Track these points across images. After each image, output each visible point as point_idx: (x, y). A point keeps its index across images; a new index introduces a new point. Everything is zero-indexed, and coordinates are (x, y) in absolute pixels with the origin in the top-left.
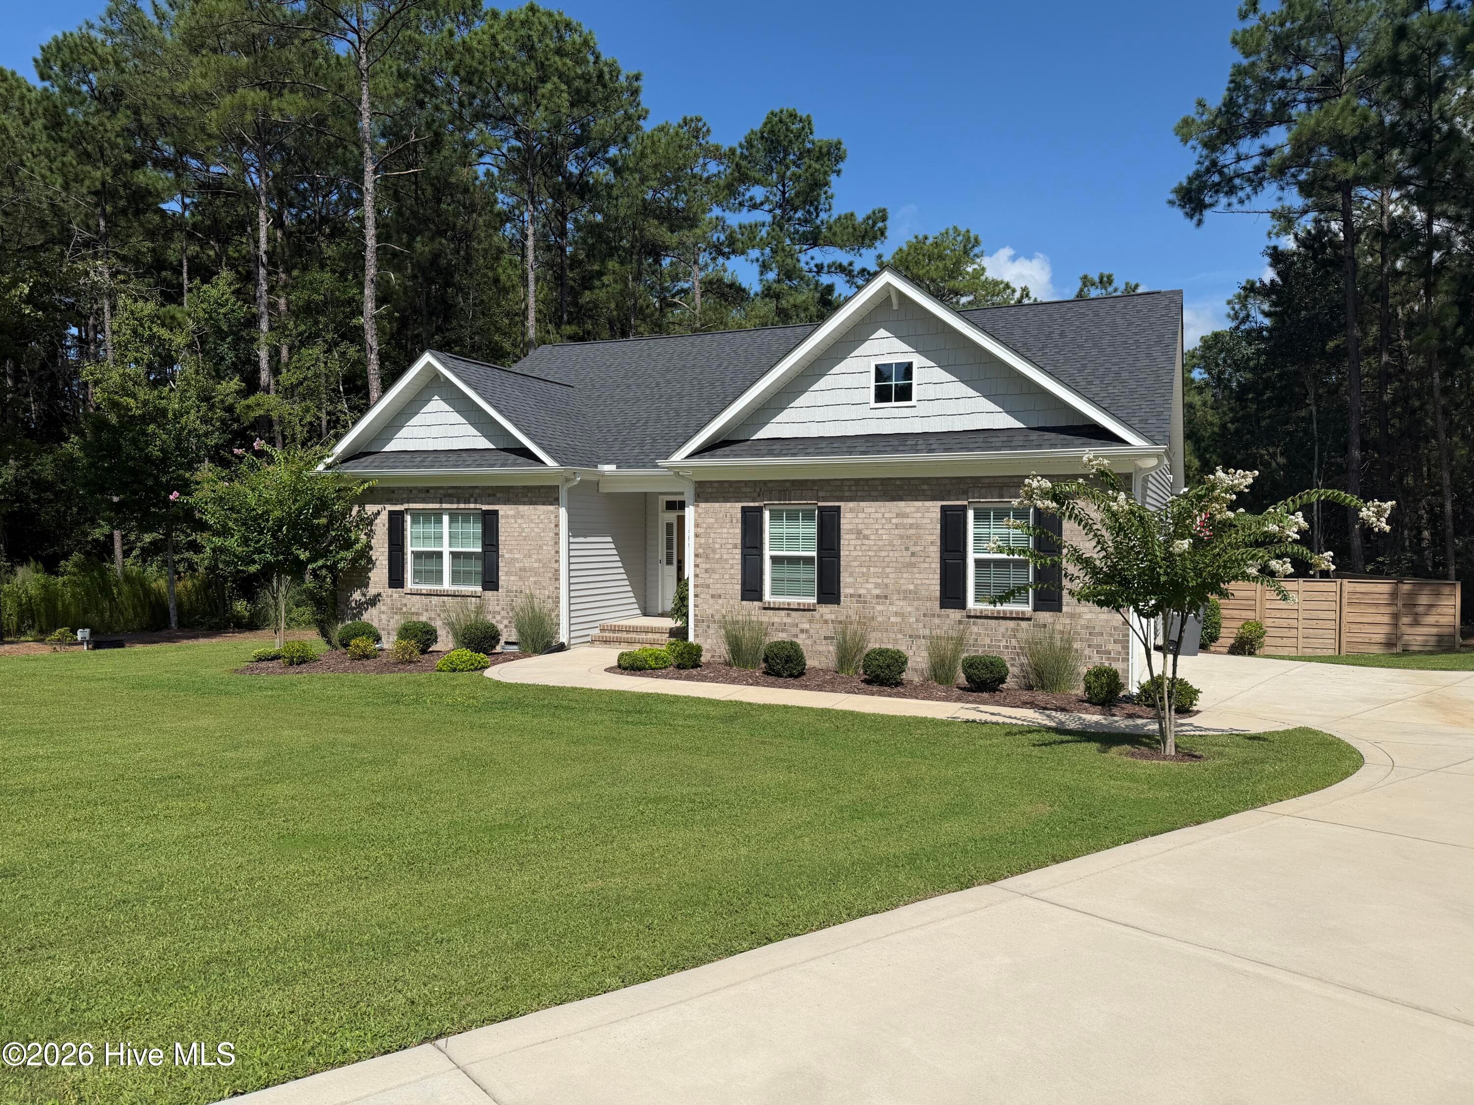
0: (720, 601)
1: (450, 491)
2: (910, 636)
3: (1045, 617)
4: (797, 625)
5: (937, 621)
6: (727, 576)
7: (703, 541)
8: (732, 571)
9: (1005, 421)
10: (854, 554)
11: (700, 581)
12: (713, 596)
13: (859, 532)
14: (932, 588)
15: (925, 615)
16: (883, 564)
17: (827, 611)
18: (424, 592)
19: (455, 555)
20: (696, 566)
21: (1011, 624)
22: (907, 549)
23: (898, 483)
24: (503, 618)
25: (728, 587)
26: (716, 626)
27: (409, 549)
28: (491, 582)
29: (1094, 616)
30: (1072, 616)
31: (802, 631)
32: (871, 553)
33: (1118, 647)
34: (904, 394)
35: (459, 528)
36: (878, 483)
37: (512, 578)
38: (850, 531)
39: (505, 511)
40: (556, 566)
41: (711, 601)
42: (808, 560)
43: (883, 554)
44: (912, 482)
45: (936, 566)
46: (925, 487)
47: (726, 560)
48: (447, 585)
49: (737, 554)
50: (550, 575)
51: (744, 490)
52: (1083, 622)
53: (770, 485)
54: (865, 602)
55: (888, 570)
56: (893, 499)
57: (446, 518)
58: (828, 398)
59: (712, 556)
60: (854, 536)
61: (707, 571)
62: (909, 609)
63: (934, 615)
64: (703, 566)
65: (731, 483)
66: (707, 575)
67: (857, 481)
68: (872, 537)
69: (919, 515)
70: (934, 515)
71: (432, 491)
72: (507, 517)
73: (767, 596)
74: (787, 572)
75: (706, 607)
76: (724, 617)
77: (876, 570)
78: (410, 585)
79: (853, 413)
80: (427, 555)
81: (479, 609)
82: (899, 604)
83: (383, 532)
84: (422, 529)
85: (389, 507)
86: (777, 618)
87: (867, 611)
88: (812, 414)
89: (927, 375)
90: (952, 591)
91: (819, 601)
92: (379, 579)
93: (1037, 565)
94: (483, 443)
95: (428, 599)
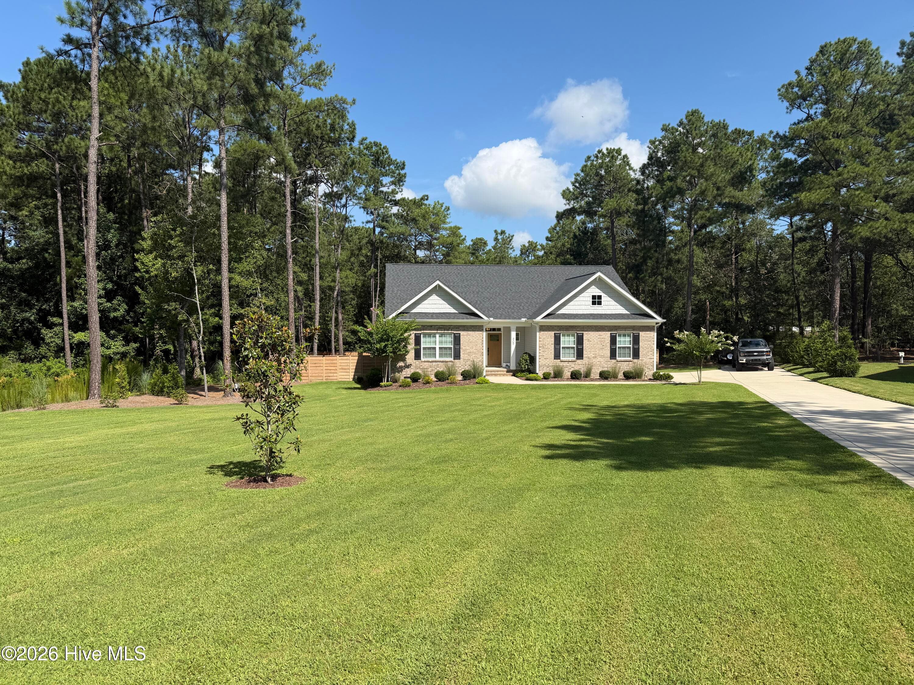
0: (547, 360)
1: (439, 327)
2: (602, 367)
3: (635, 361)
5: (609, 363)
6: (549, 353)
8: (551, 351)
9: (625, 312)
10: (587, 346)
11: (541, 354)
13: (588, 340)
14: (608, 354)
15: (606, 362)
16: (595, 348)
17: (579, 361)
18: (430, 361)
19: (440, 348)
20: (540, 350)
22: (601, 344)
23: (599, 327)
24: (462, 368)
25: (550, 356)
26: (546, 367)
27: (423, 346)
28: (457, 356)
30: (641, 360)
31: (572, 367)
32: (592, 346)
33: (652, 367)
34: (600, 303)
35: (444, 339)
36: (594, 327)
37: (466, 355)
38: (586, 340)
39: (462, 333)
40: (483, 351)
41: (544, 360)
42: (573, 348)
43: (595, 346)
44: (603, 327)
46: (606, 328)
47: (549, 348)
48: (437, 358)
50: (480, 354)
51: (554, 328)
53: (563, 327)
54: (590, 359)
55: (596, 350)
56: (597, 331)
57: (437, 336)
58: (579, 303)
59: (544, 347)
61: (543, 351)
62: (602, 360)
63: (608, 361)
65: (550, 326)
66: (543, 353)
67: (588, 326)
68: (592, 341)
69: (605, 335)
70: (609, 335)
71: (434, 327)
72: (463, 335)
73: (562, 358)
74: (567, 351)
76: (548, 365)
77: (593, 350)
78: (422, 359)
79: (586, 307)
80: (429, 348)
81: (452, 366)
82: (599, 359)
83: (412, 341)
84: (428, 339)
85: (415, 332)
86: (565, 364)
87: (591, 362)
88: (574, 307)
89: (605, 299)
90: (613, 355)
91: (577, 359)
92: (411, 357)
93: (633, 348)
94: (453, 311)
95: (431, 364)
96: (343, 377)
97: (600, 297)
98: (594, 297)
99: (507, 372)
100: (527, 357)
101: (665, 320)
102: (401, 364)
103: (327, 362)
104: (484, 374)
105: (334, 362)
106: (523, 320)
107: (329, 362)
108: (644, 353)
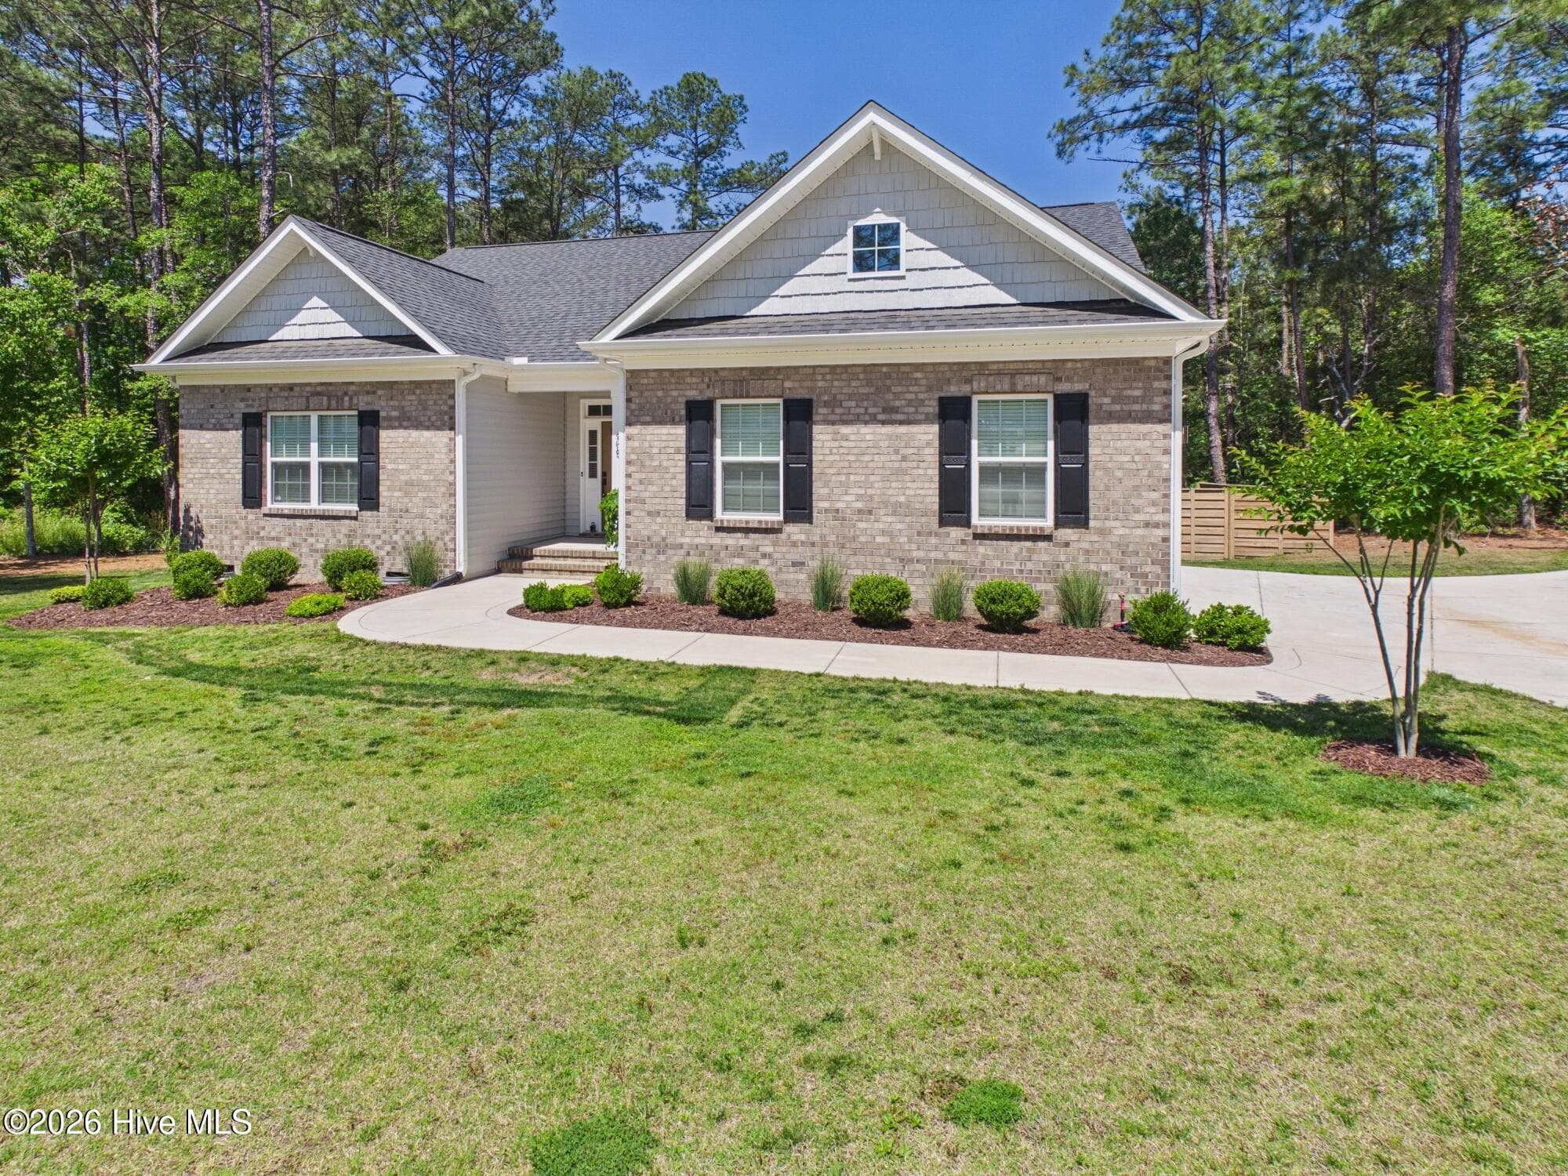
0: (659, 520)
1: (319, 389)
2: (902, 560)
3: (1067, 534)
4: (757, 549)
5: (933, 540)
6: (667, 489)
7: (636, 444)
8: (674, 482)
10: (830, 458)
11: (633, 494)
12: (649, 513)
13: (836, 432)
14: (928, 499)
15: (919, 534)
16: (866, 471)
17: (794, 530)
18: (286, 512)
19: (324, 467)
20: (628, 476)
21: (1028, 544)
22: (897, 452)
23: (884, 369)
24: (385, 543)
25: (669, 501)
26: (654, 551)
27: (270, 457)
28: (369, 499)
29: (1127, 531)
30: (1102, 532)
31: (764, 556)
32: (852, 458)
33: (1158, 569)
34: (889, 261)
35: (329, 434)
36: (859, 370)
37: (396, 494)
38: (824, 431)
39: (386, 411)
40: (451, 478)
41: (648, 520)
42: (771, 468)
43: (866, 458)
44: (903, 369)
45: (934, 472)
46: (919, 375)
47: (667, 468)
48: (315, 504)
49: (681, 461)
50: (443, 489)
51: (689, 380)
52: (1114, 539)
53: (722, 374)
54: (844, 519)
55: (872, 478)
56: (878, 390)
57: (313, 423)
59: (648, 463)
60: (829, 437)
61: (641, 482)
62: (899, 526)
63: (930, 534)
64: (636, 476)
65: (672, 371)
66: (642, 488)
67: (834, 368)
68: (852, 437)
69: (912, 409)
70: (931, 410)
71: (297, 389)
72: (390, 419)
73: (719, 514)
74: (743, 482)
75: (640, 526)
76: (664, 539)
77: (858, 478)
78: (270, 505)
79: (824, 285)
80: (291, 468)
81: (356, 534)
82: (887, 521)
84: (284, 436)
85: (244, 409)
86: (731, 540)
87: (846, 532)
88: (774, 286)
89: (915, 239)
90: (952, 504)
91: (788, 519)
93: (1060, 470)
94: (349, 331)
95: (291, 522)
97: (890, 233)
98: (863, 234)
108: (1116, 494)
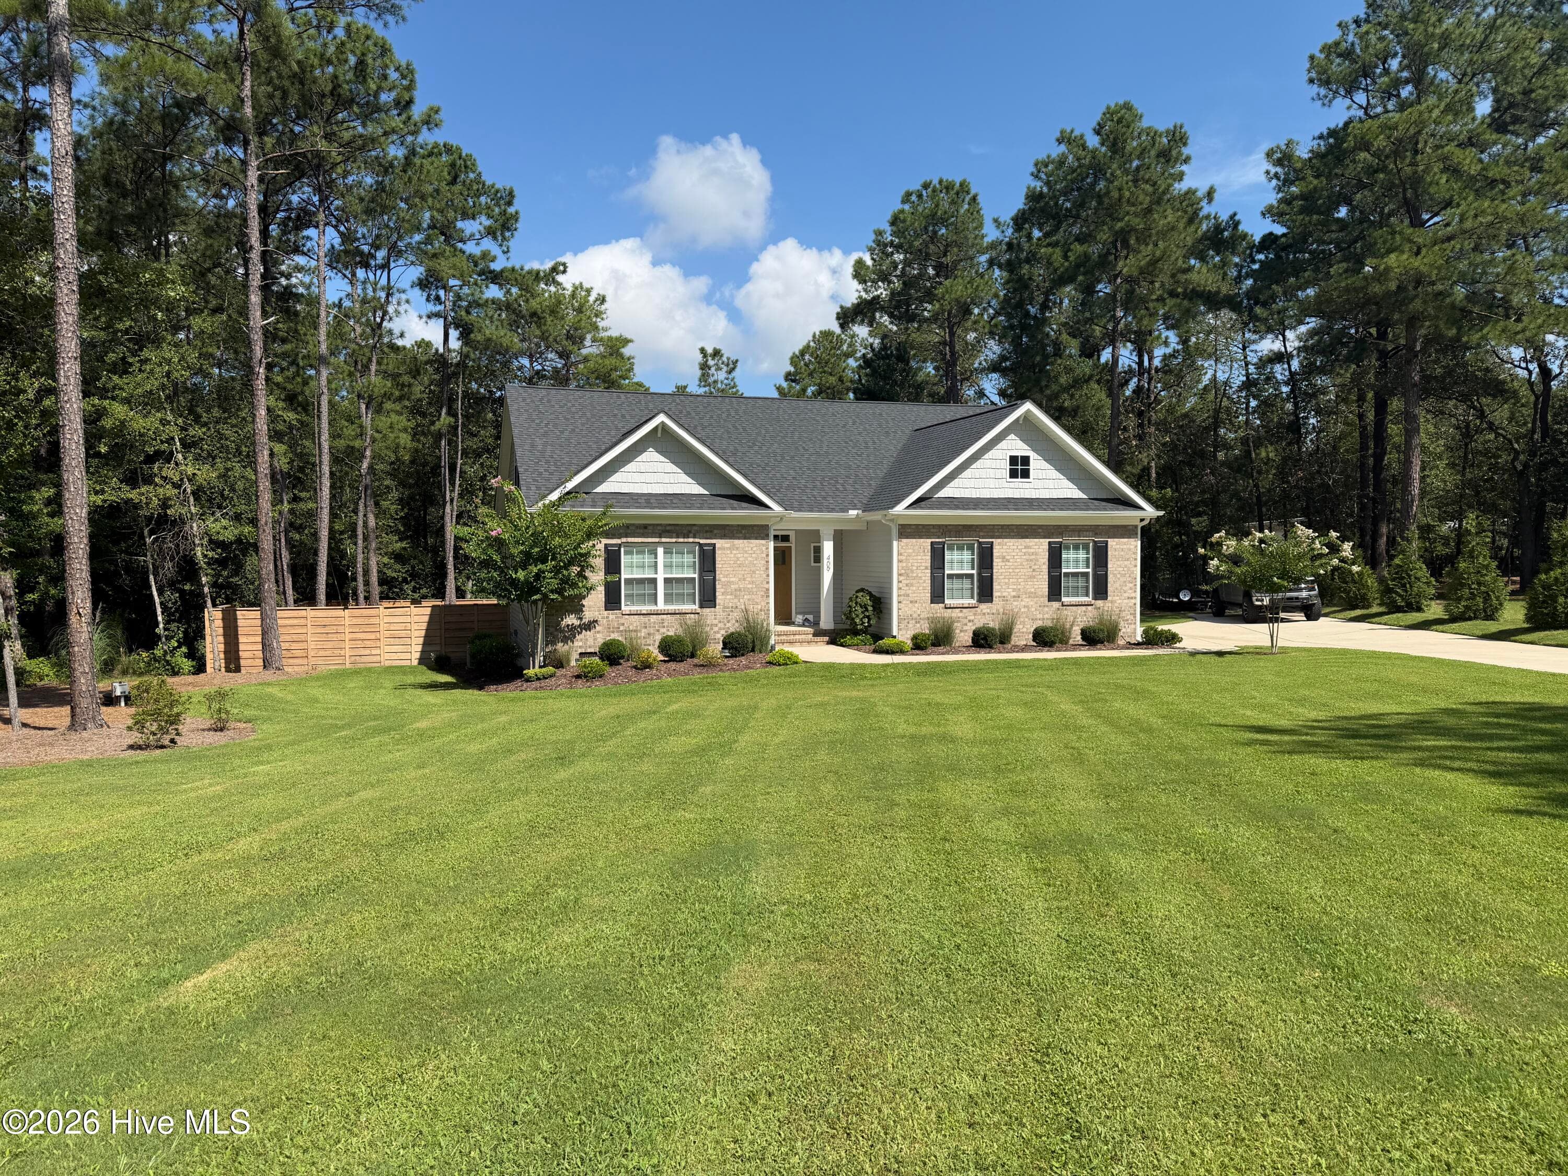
0: (916, 605)
1: (670, 528)
2: (1032, 619)
3: (1099, 603)
4: (966, 618)
5: (1046, 609)
6: (921, 588)
7: (905, 565)
8: (924, 585)
9: (1077, 494)
10: (1001, 571)
11: (902, 592)
12: (910, 602)
13: (1004, 557)
14: (1043, 589)
15: (1040, 606)
16: (1017, 577)
17: (984, 607)
18: (640, 612)
19: (667, 581)
20: (899, 582)
21: (1084, 608)
22: (1030, 567)
23: (1025, 527)
24: (720, 629)
25: (922, 595)
26: (913, 622)
27: (625, 575)
28: (708, 599)
29: (1122, 601)
30: (1112, 602)
31: (970, 621)
32: (1010, 570)
33: (1132, 617)
34: (1026, 474)
35: (675, 559)
36: (1014, 528)
37: (728, 597)
38: (998, 557)
39: (720, 543)
40: (767, 586)
41: (909, 605)
42: (970, 576)
43: (1017, 571)
44: (1033, 527)
45: (1046, 576)
46: (1040, 531)
47: (920, 577)
48: (661, 605)
49: (927, 573)
50: (760, 593)
51: (932, 531)
52: (1117, 604)
53: (949, 528)
54: (1007, 600)
55: (1020, 580)
56: (1023, 538)
57: (660, 551)
58: (983, 473)
59: (910, 575)
60: (1000, 560)
61: (906, 585)
62: (1031, 603)
63: (1044, 606)
64: (904, 582)
65: (924, 526)
66: (907, 588)
67: (1003, 526)
68: (1011, 560)
69: (1037, 547)
70: (1045, 547)
71: (651, 528)
72: (723, 548)
73: (948, 600)
74: (958, 583)
75: (906, 609)
76: (919, 615)
77: (1013, 580)
78: (625, 607)
79: (996, 483)
80: (641, 581)
81: (698, 624)
82: (1026, 601)
83: (599, 562)
84: (636, 559)
85: (605, 541)
86: (956, 613)
87: (1008, 607)
88: (972, 483)
89: (1037, 464)
90: (1055, 592)
91: (980, 601)
92: (594, 603)
93: (1095, 575)
94: (697, 489)
95: (646, 619)
96: (395, 656)
97: (1026, 460)
98: (1013, 460)
99: (815, 635)
100: (867, 600)
101: (1161, 513)
102: (571, 620)
103: (355, 621)
104: (772, 642)
105: (373, 621)
106: (853, 513)
107: (359, 621)
108: (1117, 585)
